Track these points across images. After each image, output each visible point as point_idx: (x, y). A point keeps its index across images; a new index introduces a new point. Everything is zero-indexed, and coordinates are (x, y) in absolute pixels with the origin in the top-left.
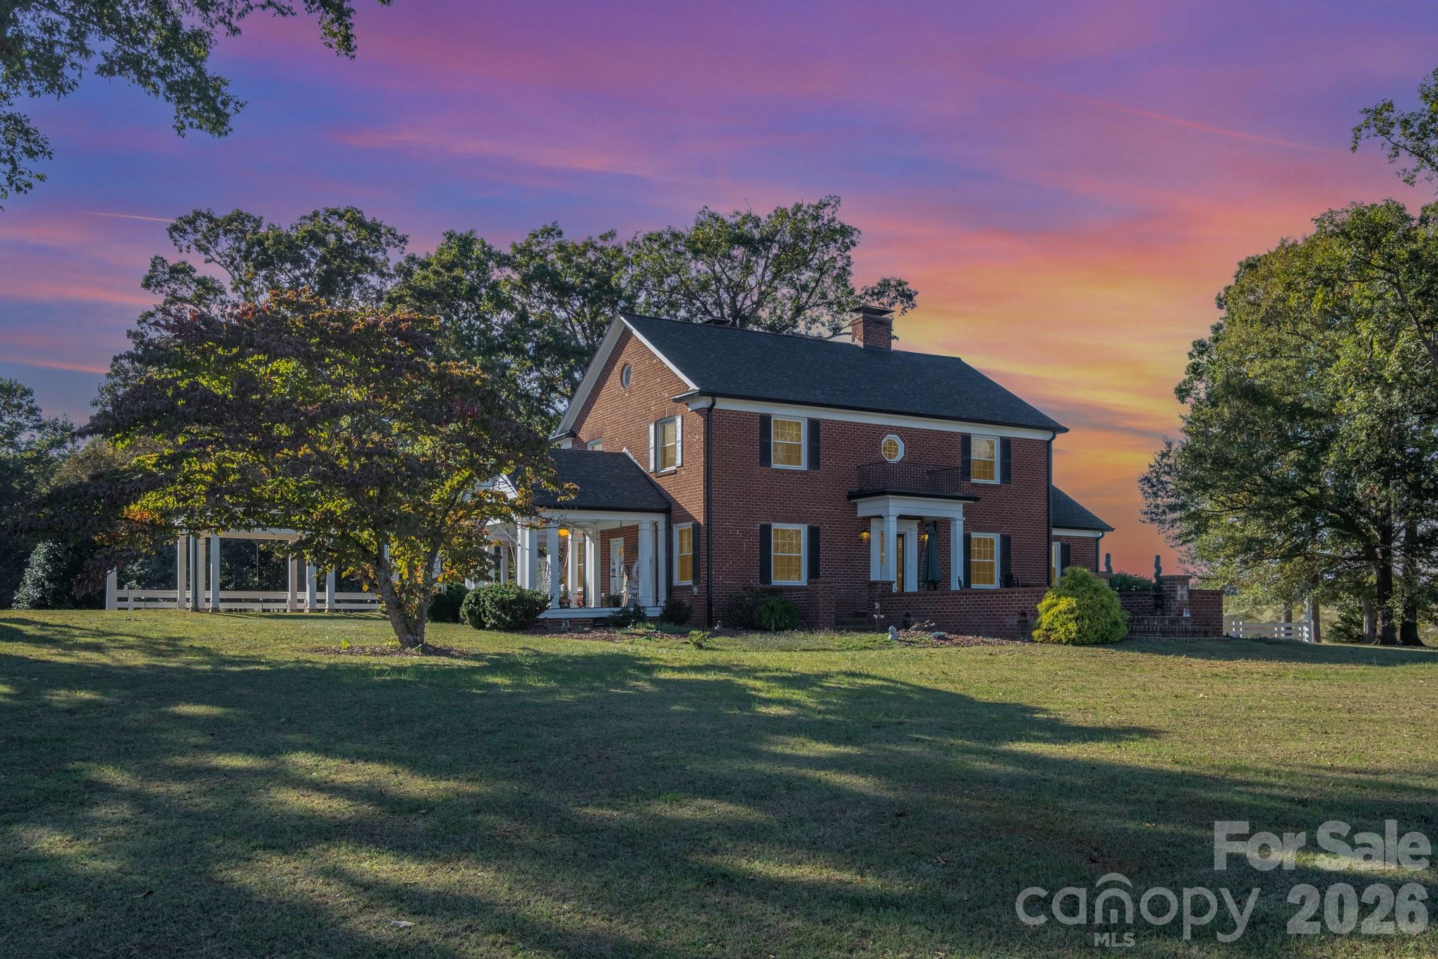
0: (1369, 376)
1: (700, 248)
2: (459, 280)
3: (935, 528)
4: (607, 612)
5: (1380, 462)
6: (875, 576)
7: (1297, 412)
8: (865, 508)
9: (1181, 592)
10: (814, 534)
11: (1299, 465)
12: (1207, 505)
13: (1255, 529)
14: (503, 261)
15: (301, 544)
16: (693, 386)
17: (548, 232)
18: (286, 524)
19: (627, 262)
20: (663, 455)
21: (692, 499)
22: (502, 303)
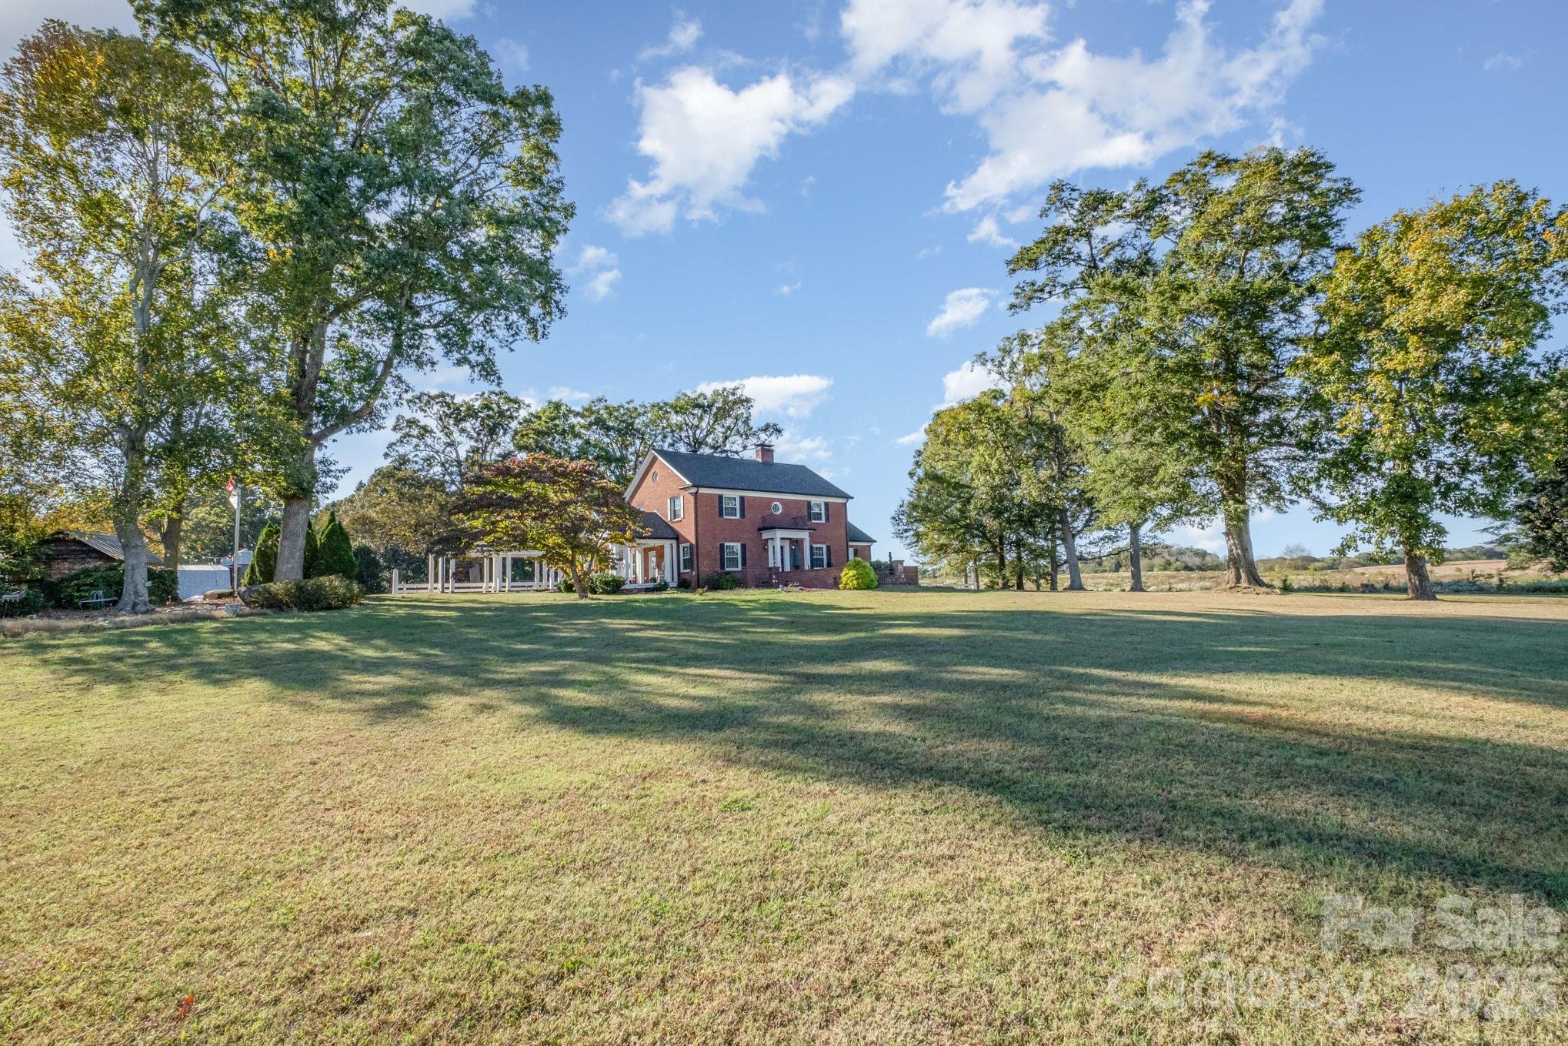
0: (985, 470)
1: (678, 410)
2: (556, 426)
3: (796, 543)
4: (651, 585)
5: (991, 508)
6: (771, 565)
7: (958, 486)
8: (766, 535)
9: (900, 567)
10: (744, 547)
11: (960, 510)
12: (922, 529)
13: (943, 540)
14: (577, 414)
15: (544, 556)
16: (688, 483)
17: (600, 400)
18: (535, 548)
19: (639, 414)
20: (675, 514)
21: (688, 532)
22: (577, 436)
